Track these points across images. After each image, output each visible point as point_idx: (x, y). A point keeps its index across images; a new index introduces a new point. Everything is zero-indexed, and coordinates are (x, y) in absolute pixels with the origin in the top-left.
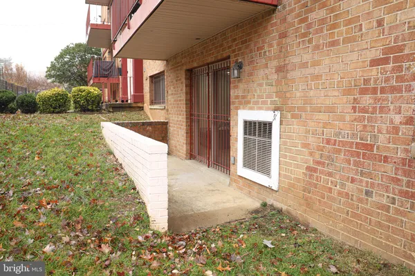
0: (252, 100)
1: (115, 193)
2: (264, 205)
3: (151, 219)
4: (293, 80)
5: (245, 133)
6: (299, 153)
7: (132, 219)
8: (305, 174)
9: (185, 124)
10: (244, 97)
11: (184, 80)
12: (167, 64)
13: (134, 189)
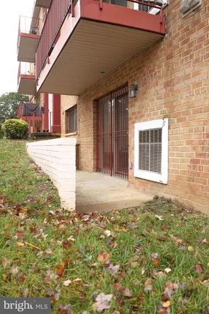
0: (145, 114)
1: (33, 183)
2: (157, 198)
3: (61, 200)
4: (179, 91)
5: (140, 141)
6: (184, 149)
7: (46, 200)
8: (190, 167)
9: (92, 143)
10: (139, 112)
11: (92, 108)
12: (79, 99)
13: (49, 180)
